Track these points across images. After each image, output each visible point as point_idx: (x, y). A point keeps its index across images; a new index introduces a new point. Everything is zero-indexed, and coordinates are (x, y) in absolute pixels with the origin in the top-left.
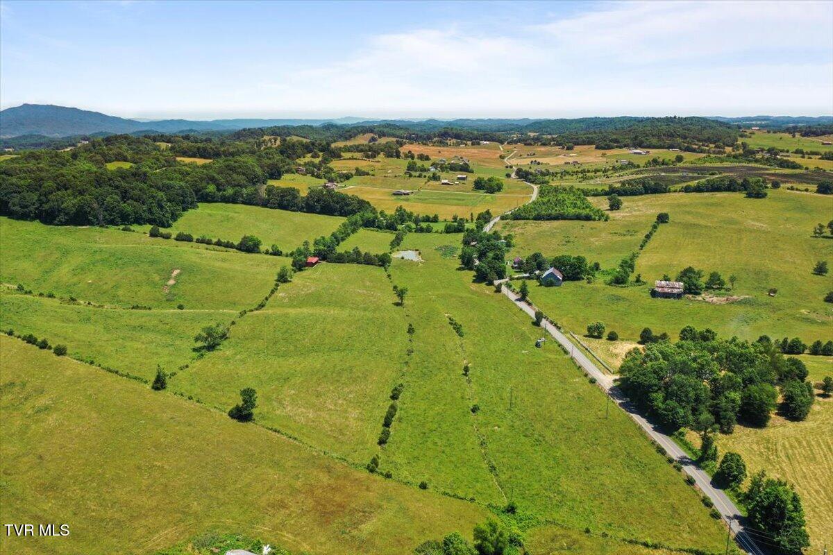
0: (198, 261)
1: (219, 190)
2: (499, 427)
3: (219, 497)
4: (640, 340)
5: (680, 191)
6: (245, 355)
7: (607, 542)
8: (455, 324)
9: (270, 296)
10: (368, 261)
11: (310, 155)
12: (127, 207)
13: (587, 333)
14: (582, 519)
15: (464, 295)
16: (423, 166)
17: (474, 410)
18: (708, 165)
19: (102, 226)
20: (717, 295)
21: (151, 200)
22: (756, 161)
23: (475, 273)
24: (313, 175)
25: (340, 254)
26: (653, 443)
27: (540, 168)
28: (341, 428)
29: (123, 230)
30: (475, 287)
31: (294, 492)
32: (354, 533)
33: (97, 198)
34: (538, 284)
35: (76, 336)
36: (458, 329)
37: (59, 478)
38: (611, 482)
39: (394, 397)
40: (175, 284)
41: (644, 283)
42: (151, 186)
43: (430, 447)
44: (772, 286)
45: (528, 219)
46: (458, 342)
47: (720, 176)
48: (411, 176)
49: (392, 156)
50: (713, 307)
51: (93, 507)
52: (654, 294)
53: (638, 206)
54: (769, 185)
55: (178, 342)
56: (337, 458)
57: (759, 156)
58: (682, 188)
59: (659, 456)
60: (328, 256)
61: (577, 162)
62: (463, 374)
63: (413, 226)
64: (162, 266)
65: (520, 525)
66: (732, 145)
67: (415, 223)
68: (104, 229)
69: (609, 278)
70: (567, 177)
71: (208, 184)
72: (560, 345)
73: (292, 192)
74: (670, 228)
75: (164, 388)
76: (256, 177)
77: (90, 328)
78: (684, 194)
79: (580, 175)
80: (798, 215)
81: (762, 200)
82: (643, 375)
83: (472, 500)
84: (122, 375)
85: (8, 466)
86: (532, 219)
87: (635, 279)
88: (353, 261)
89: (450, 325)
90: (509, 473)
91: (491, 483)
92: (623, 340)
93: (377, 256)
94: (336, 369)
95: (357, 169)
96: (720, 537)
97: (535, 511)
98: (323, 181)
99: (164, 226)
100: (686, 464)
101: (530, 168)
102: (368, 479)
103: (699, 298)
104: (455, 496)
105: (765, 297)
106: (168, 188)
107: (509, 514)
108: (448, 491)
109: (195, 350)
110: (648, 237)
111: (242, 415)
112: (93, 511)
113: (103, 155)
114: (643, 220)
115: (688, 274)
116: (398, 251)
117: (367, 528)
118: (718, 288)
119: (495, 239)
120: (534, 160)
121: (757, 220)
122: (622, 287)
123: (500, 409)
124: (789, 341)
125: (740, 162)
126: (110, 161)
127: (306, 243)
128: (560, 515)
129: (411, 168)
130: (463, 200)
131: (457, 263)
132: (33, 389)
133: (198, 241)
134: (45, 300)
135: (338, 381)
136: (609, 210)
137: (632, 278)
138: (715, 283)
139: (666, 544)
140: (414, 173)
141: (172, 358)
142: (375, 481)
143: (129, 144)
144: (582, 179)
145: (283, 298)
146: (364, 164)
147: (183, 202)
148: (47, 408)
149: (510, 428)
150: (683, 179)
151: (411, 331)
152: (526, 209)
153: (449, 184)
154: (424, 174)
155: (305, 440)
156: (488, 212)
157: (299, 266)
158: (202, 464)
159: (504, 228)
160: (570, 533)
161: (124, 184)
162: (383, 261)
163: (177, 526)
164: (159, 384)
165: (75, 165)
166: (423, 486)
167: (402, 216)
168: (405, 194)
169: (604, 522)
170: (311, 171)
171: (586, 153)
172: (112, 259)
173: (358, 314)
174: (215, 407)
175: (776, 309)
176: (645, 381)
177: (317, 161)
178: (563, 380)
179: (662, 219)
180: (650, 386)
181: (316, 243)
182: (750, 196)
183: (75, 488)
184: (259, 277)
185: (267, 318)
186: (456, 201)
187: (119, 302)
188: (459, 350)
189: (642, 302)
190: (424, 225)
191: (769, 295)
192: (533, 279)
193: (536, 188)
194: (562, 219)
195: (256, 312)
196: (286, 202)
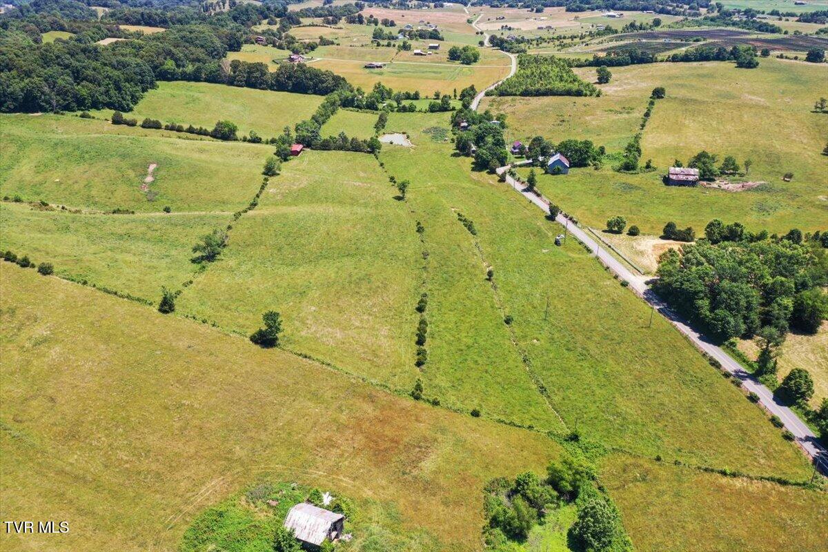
0: (174, 152)
1: (178, 66)
2: (538, 340)
3: (262, 438)
4: (662, 234)
5: (667, 61)
6: (250, 266)
7: (682, 471)
8: (465, 220)
9: (261, 192)
10: (355, 147)
11: (266, 21)
12: (83, 90)
13: (606, 228)
14: (650, 445)
15: (466, 185)
16: (391, 33)
17: (508, 321)
18: (686, 29)
19: (57, 113)
20: (732, 181)
21: (107, 81)
22: (734, 24)
23: (473, 160)
24: (274, 46)
25: (326, 141)
26: (704, 355)
27: (514, 34)
28: (374, 348)
29: (82, 116)
30: (475, 175)
31: (341, 428)
32: (415, 472)
33: (46, 80)
34: (544, 172)
35: (59, 249)
36: (470, 227)
37: (78, 423)
38: (670, 401)
39: (420, 309)
40: (154, 181)
41: (655, 169)
42: (105, 65)
43: (472, 366)
44: (786, 171)
45: (515, 95)
46: (473, 241)
47: (704, 42)
48: (378, 45)
49: (354, 22)
50: (729, 195)
51: (125, 458)
52: (667, 181)
53: (627, 79)
54: (759, 53)
55: (173, 252)
56: (377, 385)
57: (736, 18)
58: (669, 57)
59: (714, 369)
60: (313, 143)
61: (550, 27)
62: (487, 279)
63: (395, 104)
64: (135, 161)
65: (588, 455)
66: (707, 6)
67: (397, 101)
68: (59, 116)
69: (617, 164)
70: (544, 44)
71: (165, 59)
72: (581, 243)
73: (260, 68)
74: (667, 104)
75: (173, 310)
76: (215, 50)
77: (71, 238)
78: (672, 64)
79: (557, 43)
80: (794, 87)
81: (754, 70)
82: (688, 281)
83: (530, 427)
84: (122, 297)
85: (17, 412)
86: (520, 95)
87: (645, 165)
88: (341, 148)
89: (459, 222)
90: (561, 394)
91: (545, 406)
92: (644, 234)
93: (365, 141)
94: (353, 279)
95: (321, 38)
96: (798, 462)
97: (598, 437)
98: (287, 53)
99: (125, 111)
100: (743, 378)
101: (502, 34)
102: (415, 407)
103: (714, 185)
104: (512, 424)
105: (779, 183)
106: (124, 67)
107: (573, 442)
108: (503, 418)
109: (194, 261)
110: (647, 115)
111: (266, 339)
112: (127, 462)
113: (38, 24)
114: (637, 94)
115: (703, 160)
116: (384, 134)
117: (428, 465)
118: (731, 174)
119: (487, 119)
120: (504, 24)
121: (753, 94)
122: (632, 174)
123: (535, 318)
124: (821, 234)
125: (718, 25)
126: (45, 31)
127: (287, 129)
128: (627, 441)
129: (377, 36)
130: (441, 73)
131: (451, 148)
132: (26, 316)
133: (167, 128)
134: (13, 206)
135: (358, 293)
136: (596, 83)
137: (641, 163)
138: (730, 168)
139: (744, 471)
140: (382, 42)
141: (172, 272)
142: (423, 409)
143: (61, 10)
144: (559, 47)
145: (275, 194)
146: (327, 32)
147: (142, 82)
148: (45, 340)
149: (549, 341)
150: (667, 47)
151: (420, 230)
152: (509, 83)
153: (421, 55)
154: (393, 42)
155: (339, 365)
156: (472, 88)
157: (284, 156)
158: (235, 400)
159: (491, 105)
160: (641, 462)
161: (75, 63)
162: (372, 148)
163: (223, 475)
164: (167, 306)
165: (7, 36)
166: (475, 414)
167: (382, 93)
168: (377, 67)
169: (672, 447)
170: (271, 40)
171: (556, 16)
172: (77, 153)
173: (360, 210)
174: (234, 331)
175: (794, 196)
176: (691, 287)
177: (275, 28)
178: (593, 284)
179: (658, 93)
180: (696, 293)
181: (297, 130)
182: (740, 65)
183: (99, 436)
184: (245, 170)
185: (265, 220)
186: (433, 75)
187: (95, 203)
188: (476, 251)
189: (656, 191)
190: (406, 103)
191: (784, 179)
192: (537, 166)
193: (513, 58)
194: (551, 95)
195: (250, 213)
196: (252, 78)
